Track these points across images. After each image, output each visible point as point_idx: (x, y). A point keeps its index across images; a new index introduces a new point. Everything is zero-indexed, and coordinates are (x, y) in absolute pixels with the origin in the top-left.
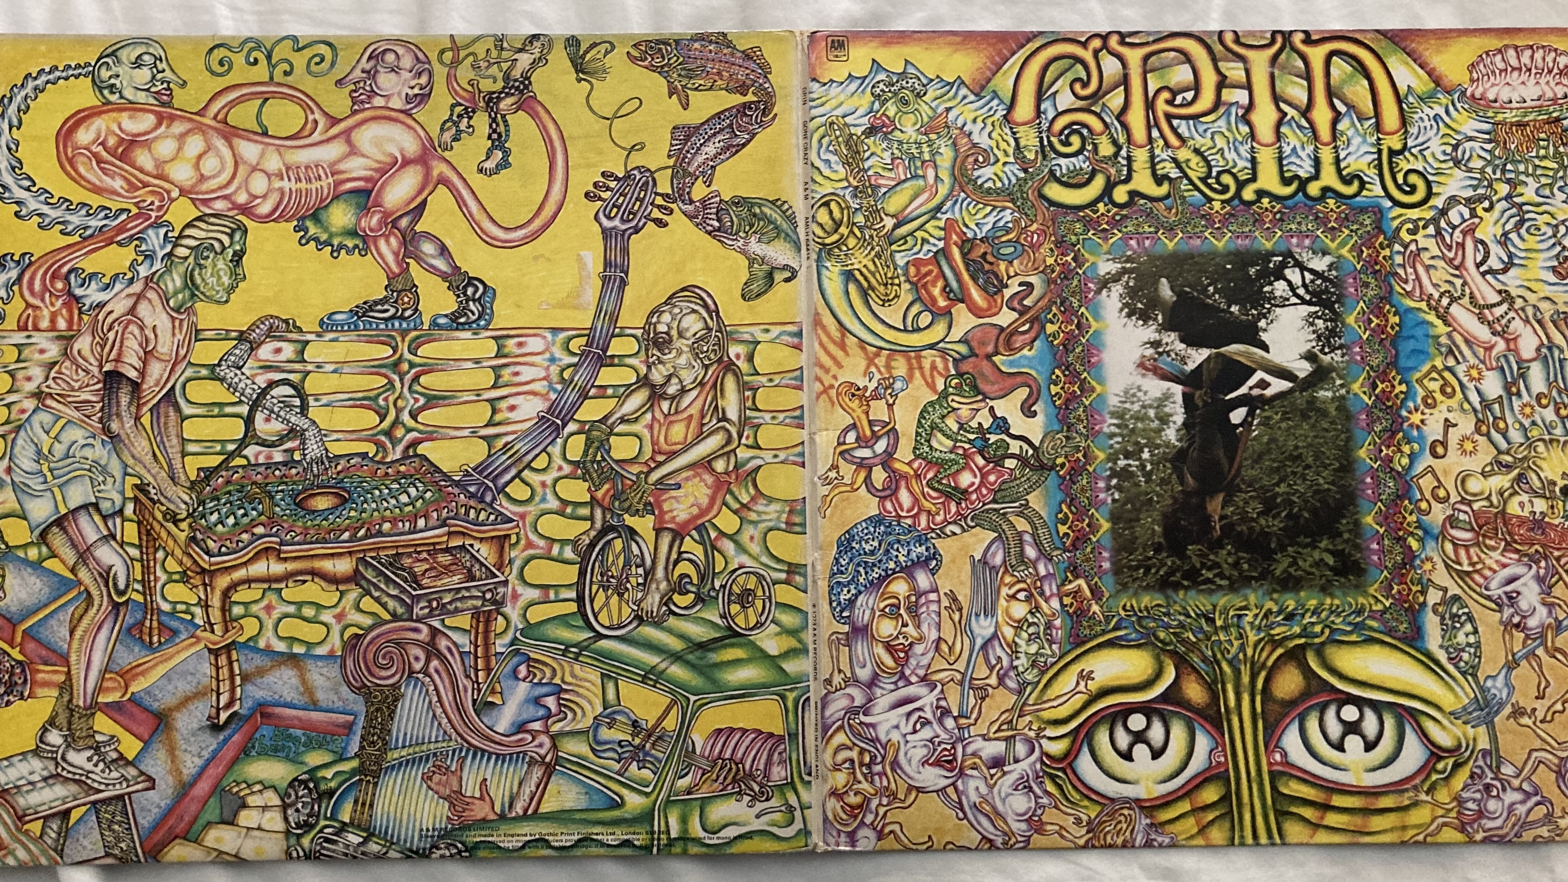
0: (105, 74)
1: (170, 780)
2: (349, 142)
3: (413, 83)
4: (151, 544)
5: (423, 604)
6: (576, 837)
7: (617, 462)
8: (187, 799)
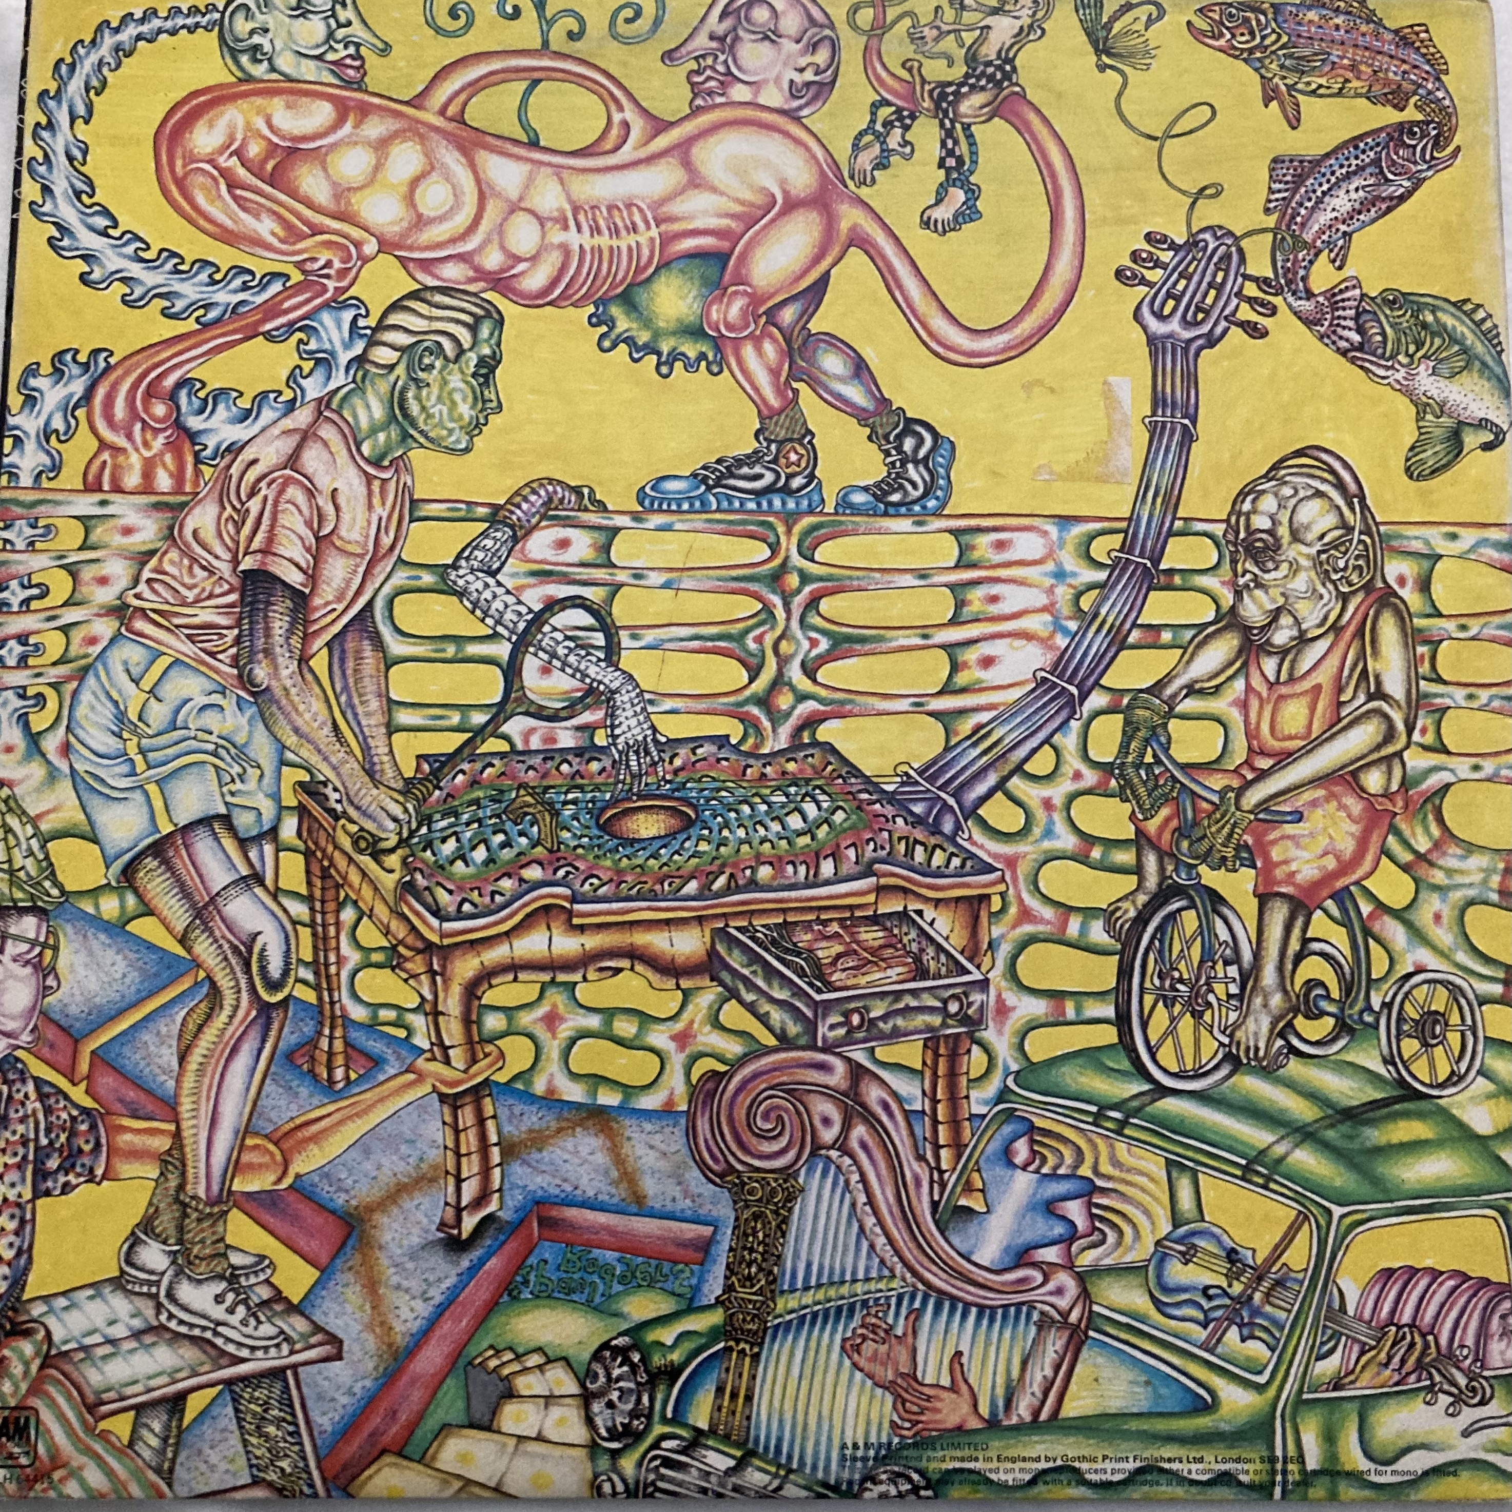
0: (242, 26)
1: (371, 1343)
2: (687, 164)
3: (803, 62)
4: (330, 894)
5: (835, 1019)
6: (1131, 1466)
7: (1184, 767)
8: (405, 1379)
